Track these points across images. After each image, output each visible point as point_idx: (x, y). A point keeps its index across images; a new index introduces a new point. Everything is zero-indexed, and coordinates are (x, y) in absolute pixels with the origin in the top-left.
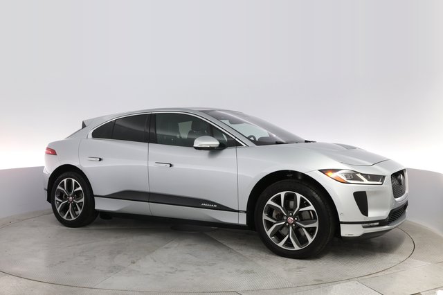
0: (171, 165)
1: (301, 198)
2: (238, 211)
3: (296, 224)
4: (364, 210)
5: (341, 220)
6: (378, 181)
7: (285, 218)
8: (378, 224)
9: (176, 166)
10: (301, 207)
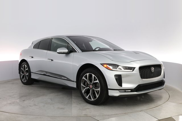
0: (52, 60)
1: (94, 77)
2: (73, 81)
3: (93, 89)
4: (120, 84)
5: (109, 88)
6: (131, 70)
7: (89, 85)
8: (130, 91)
9: (54, 61)
10: (94, 81)
